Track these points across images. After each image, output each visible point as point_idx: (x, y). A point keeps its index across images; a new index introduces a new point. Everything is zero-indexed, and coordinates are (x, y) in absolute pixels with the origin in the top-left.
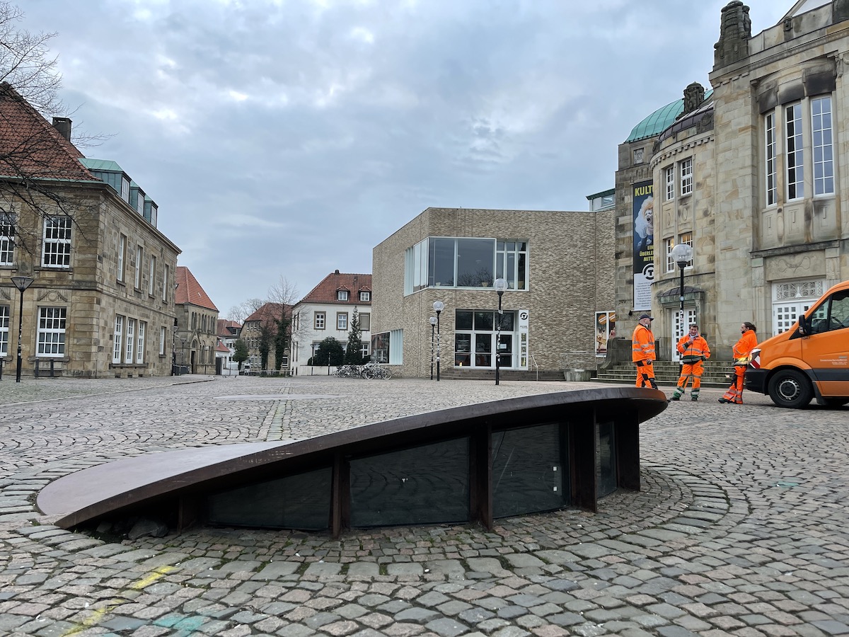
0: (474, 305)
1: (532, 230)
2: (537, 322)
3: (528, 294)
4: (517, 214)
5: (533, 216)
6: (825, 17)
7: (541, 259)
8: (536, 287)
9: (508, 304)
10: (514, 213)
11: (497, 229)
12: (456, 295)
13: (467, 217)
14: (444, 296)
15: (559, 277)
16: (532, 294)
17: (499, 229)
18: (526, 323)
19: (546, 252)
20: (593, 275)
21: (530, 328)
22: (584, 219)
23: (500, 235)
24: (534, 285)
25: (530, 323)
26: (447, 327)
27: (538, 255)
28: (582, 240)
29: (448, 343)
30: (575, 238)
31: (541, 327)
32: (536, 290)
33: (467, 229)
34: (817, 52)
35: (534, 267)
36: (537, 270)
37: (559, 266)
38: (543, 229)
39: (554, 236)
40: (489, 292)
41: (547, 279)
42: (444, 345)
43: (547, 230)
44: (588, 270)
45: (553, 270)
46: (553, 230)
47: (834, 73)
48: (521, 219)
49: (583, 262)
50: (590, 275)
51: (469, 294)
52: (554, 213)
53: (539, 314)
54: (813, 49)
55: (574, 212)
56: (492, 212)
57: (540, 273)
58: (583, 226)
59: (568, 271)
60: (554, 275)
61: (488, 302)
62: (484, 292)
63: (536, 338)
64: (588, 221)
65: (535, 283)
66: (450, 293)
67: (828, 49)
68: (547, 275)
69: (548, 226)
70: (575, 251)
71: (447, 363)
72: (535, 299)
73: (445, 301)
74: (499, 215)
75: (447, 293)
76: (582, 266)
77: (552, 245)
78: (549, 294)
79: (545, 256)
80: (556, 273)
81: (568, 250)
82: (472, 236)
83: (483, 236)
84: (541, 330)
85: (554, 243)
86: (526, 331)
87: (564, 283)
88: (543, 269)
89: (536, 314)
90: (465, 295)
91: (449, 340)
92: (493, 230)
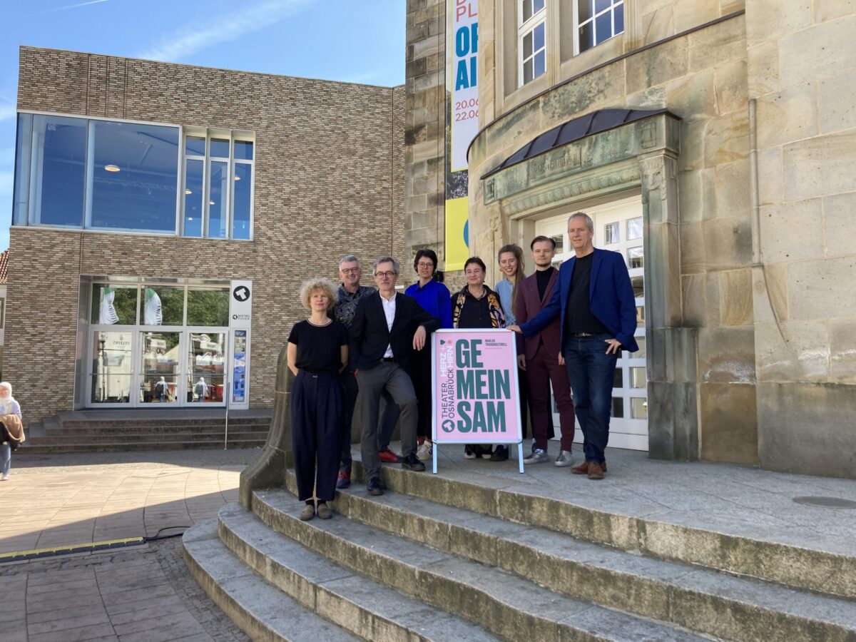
1: (262, 113)
2: (270, 307)
3: (252, 247)
4: (229, 78)
5: (263, 85)
7: (281, 174)
8: (270, 233)
9: (205, 266)
10: (223, 76)
11: (183, 105)
12: (82, 245)
13: (112, 75)
14: (53, 246)
15: (318, 215)
16: (260, 248)
17: (188, 106)
18: (246, 308)
19: (290, 162)
20: (389, 214)
21: (255, 320)
22: (369, 100)
23: (190, 119)
24: (264, 228)
25: (256, 308)
26: (58, 317)
27: (275, 166)
28: (366, 142)
29: (61, 353)
30: (352, 137)
31: (280, 318)
32: (269, 239)
33: (113, 100)
35: (264, 191)
36: (271, 199)
37: (317, 191)
38: (285, 113)
39: (308, 130)
40: (161, 242)
41: (294, 217)
42: (49, 358)
43: (293, 116)
44: (378, 203)
45: (307, 200)
46: (305, 118)
48: (237, 89)
49: (368, 186)
50: (382, 213)
51: (116, 242)
52: (310, 84)
53: (275, 290)
55: (349, 85)
56: (173, 70)
57: (279, 204)
58: (367, 114)
59: (336, 202)
60: (307, 209)
61: (159, 263)
62: (152, 240)
63: (267, 340)
64: (379, 105)
65: (266, 224)
66: (68, 239)
68: (293, 210)
69: (294, 110)
70: (351, 162)
71: (55, 399)
72: (267, 256)
73: (55, 258)
74: (190, 76)
75: (59, 239)
76: (364, 193)
77: (304, 148)
78: (298, 248)
79: (288, 170)
80: (313, 205)
81: (338, 161)
82: (124, 116)
83: (152, 119)
84: (278, 323)
85: (308, 143)
86: (246, 325)
87: (328, 227)
88: (285, 196)
89: (269, 290)
90: (105, 246)
91: (62, 346)
92: (176, 107)
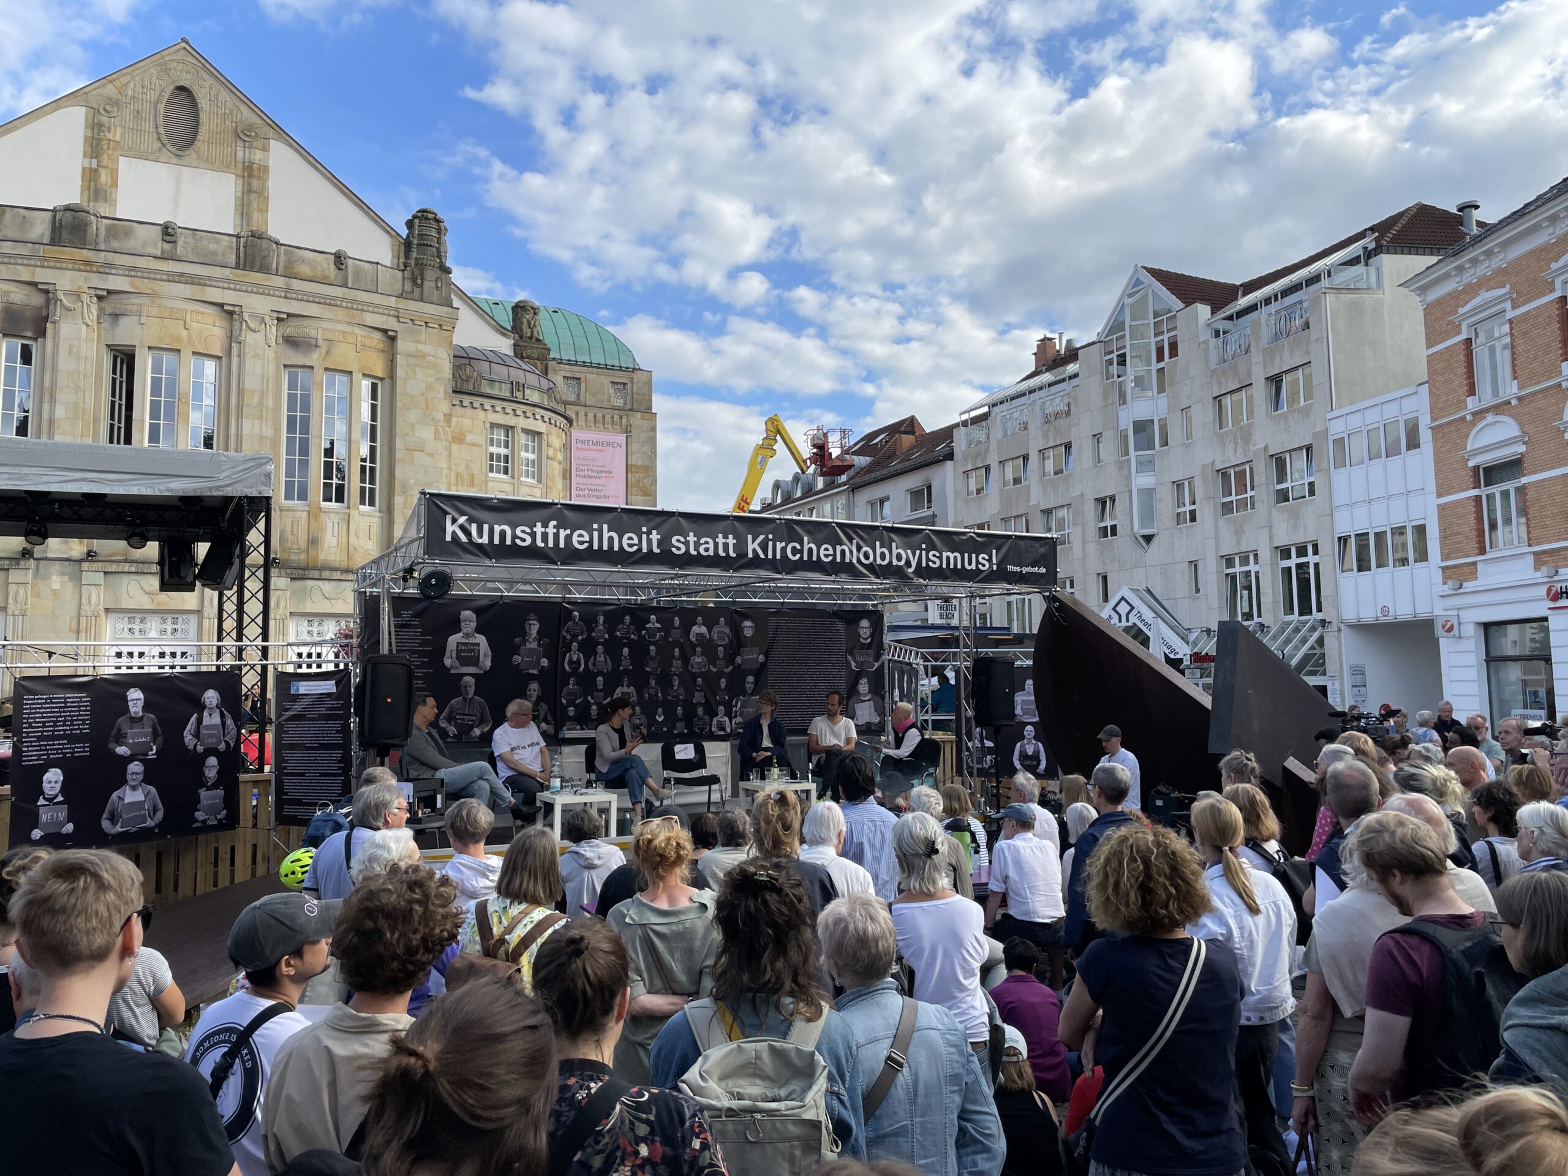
6: (40, 228)
34: (25, 275)
47: (44, 312)
54: (19, 267)
67: (42, 275)
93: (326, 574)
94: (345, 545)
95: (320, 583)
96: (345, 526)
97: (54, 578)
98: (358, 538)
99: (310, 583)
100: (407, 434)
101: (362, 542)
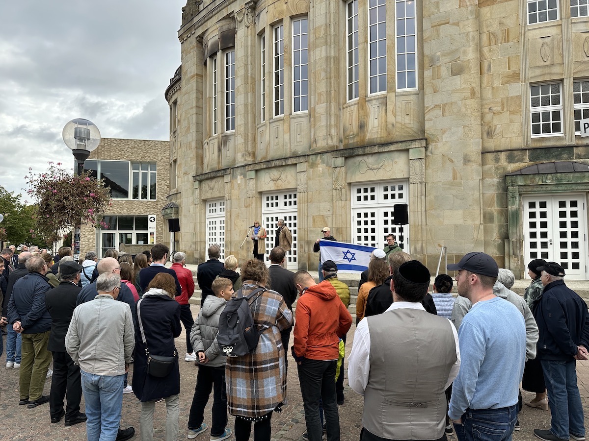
0: (112, 211)
1: (159, 155)
3: (156, 203)
4: (146, 143)
5: (159, 145)
7: (166, 177)
8: (162, 198)
9: (139, 210)
10: (145, 142)
11: (130, 154)
13: (106, 145)
16: (159, 203)
17: (132, 154)
18: (154, 224)
21: (157, 229)
23: (133, 158)
24: (160, 196)
25: (157, 225)
26: (89, 229)
27: (164, 174)
29: (90, 241)
32: (162, 200)
33: (106, 153)
34: (225, 13)
35: (160, 183)
36: (163, 185)
40: (124, 202)
42: (87, 243)
47: (234, 30)
48: (149, 147)
56: (127, 141)
57: (165, 187)
61: (123, 210)
62: (121, 202)
63: (162, 235)
65: (161, 194)
67: (229, 10)
72: (161, 206)
74: (133, 143)
82: (110, 159)
83: (119, 159)
86: (154, 230)
88: (168, 184)
89: (162, 218)
91: (91, 238)
92: (128, 154)
93: (368, 150)
94: (384, 124)
95: (365, 158)
96: (384, 108)
97: (239, 177)
98: (395, 116)
99: (359, 159)
100: (432, 14)
101: (399, 119)
